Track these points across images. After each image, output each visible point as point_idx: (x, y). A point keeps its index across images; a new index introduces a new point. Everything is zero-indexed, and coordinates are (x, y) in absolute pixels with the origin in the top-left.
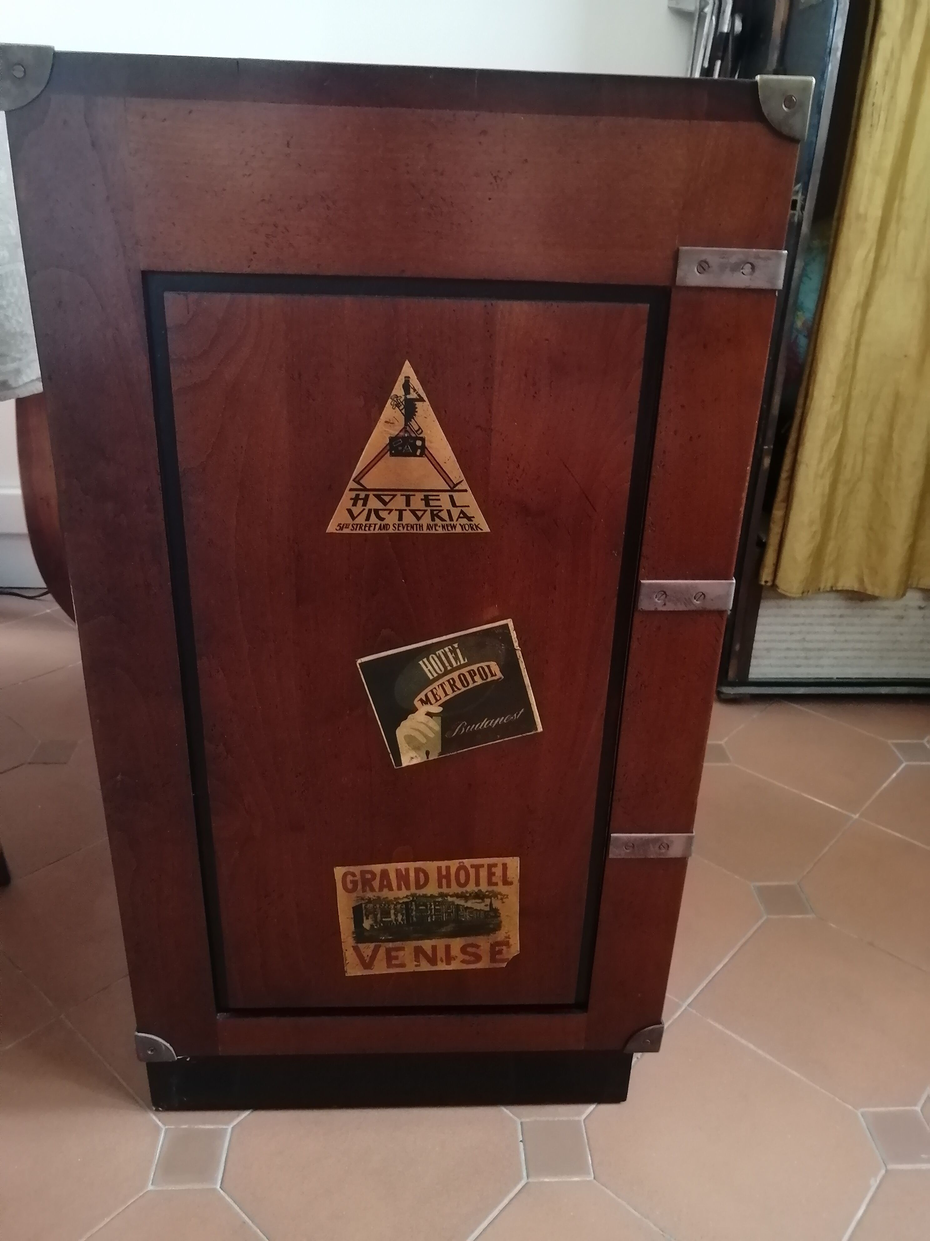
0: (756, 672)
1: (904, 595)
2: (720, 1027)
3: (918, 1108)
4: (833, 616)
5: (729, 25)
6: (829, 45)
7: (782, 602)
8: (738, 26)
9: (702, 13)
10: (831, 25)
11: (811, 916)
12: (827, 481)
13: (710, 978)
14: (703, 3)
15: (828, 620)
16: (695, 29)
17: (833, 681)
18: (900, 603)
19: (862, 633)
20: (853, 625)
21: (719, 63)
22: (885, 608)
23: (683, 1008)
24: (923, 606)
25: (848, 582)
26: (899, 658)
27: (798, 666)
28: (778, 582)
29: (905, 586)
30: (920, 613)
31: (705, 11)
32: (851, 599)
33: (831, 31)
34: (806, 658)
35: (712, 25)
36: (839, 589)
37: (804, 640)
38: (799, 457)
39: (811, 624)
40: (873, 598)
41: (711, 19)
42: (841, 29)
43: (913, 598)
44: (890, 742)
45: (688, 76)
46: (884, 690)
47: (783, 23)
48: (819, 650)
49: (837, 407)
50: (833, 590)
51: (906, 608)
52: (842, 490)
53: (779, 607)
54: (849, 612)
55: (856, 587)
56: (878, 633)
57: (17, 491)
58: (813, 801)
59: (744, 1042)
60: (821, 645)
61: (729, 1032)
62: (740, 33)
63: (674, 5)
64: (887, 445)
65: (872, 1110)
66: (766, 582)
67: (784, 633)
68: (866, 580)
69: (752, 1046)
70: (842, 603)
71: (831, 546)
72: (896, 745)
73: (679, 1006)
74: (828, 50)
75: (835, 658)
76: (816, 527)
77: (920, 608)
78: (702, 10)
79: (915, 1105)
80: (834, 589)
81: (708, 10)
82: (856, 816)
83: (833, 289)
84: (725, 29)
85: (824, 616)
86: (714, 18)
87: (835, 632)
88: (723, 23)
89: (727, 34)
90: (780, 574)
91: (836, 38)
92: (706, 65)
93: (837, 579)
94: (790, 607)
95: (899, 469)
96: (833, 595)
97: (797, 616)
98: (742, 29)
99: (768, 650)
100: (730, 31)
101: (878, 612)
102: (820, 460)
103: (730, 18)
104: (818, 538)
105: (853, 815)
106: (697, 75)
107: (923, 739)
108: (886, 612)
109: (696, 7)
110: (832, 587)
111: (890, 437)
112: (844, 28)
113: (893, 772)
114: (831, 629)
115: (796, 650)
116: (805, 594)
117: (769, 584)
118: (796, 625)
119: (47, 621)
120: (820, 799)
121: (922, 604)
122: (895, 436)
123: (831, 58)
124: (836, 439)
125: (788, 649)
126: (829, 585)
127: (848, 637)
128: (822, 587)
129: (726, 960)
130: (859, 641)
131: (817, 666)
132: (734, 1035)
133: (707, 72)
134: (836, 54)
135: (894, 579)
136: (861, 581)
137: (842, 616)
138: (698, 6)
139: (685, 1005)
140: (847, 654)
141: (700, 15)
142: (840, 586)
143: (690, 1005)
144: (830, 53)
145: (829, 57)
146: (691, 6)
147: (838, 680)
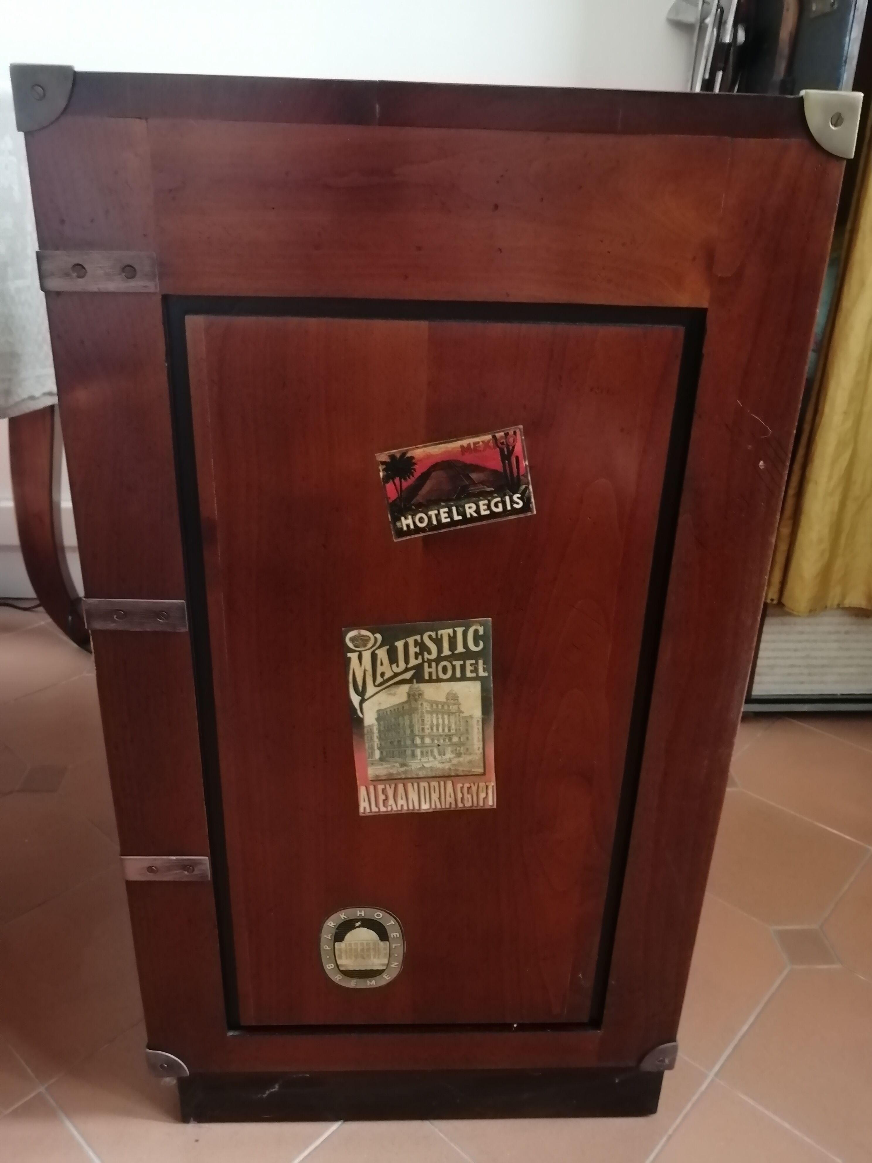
0: (758, 690)
2: (752, 1102)
4: (838, 632)
5: (731, 35)
6: (844, 53)
7: (786, 619)
8: (741, 36)
9: (703, 25)
10: (848, 33)
11: (837, 966)
12: (837, 498)
13: (735, 1041)
14: (704, 15)
15: (833, 637)
16: (695, 40)
20: (858, 641)
21: (720, 74)
23: (710, 1079)
25: (855, 600)
27: (802, 683)
28: (784, 601)
31: (706, 23)
32: (857, 616)
33: (847, 38)
34: (810, 674)
35: (713, 36)
36: (847, 606)
37: (808, 657)
38: (807, 473)
39: (815, 641)
41: (713, 31)
42: (858, 38)
45: (688, 90)
47: (791, 33)
48: (823, 666)
49: (849, 424)
50: (840, 608)
52: (851, 507)
53: (784, 624)
54: (854, 628)
55: (864, 604)
57: (10, 504)
58: (826, 830)
60: (825, 662)
62: (742, 44)
63: (673, 17)
66: (772, 600)
67: (788, 650)
69: (787, 1125)
70: (848, 619)
71: (839, 563)
73: (705, 1076)
75: (840, 674)
76: (825, 545)
78: (702, 21)
80: (841, 606)
81: (709, 21)
83: (846, 303)
84: (727, 39)
85: (830, 633)
86: (715, 30)
87: (840, 648)
88: (725, 34)
89: (729, 45)
90: (786, 593)
91: (853, 46)
92: (707, 76)
93: (844, 596)
94: (795, 624)
96: (839, 612)
97: (802, 633)
98: (745, 41)
99: (772, 667)
100: (733, 41)
102: (830, 477)
103: (732, 28)
104: (827, 555)
106: (698, 89)
109: (696, 19)
110: (839, 605)
112: (861, 36)
114: (837, 645)
115: (800, 666)
116: (812, 612)
117: (775, 602)
118: (800, 641)
119: (39, 633)
120: (834, 829)
123: (847, 67)
124: (847, 456)
125: (792, 666)
126: (836, 602)
127: (853, 654)
128: (829, 604)
129: (752, 1019)
130: (865, 658)
131: (820, 682)
133: (708, 84)
136: (869, 598)
137: (847, 633)
138: (699, 17)
139: (711, 1075)
140: (852, 670)
141: (700, 27)
142: (847, 603)
143: (717, 1075)
144: (845, 62)
145: (845, 66)
146: (691, 16)
147: (841, 697)
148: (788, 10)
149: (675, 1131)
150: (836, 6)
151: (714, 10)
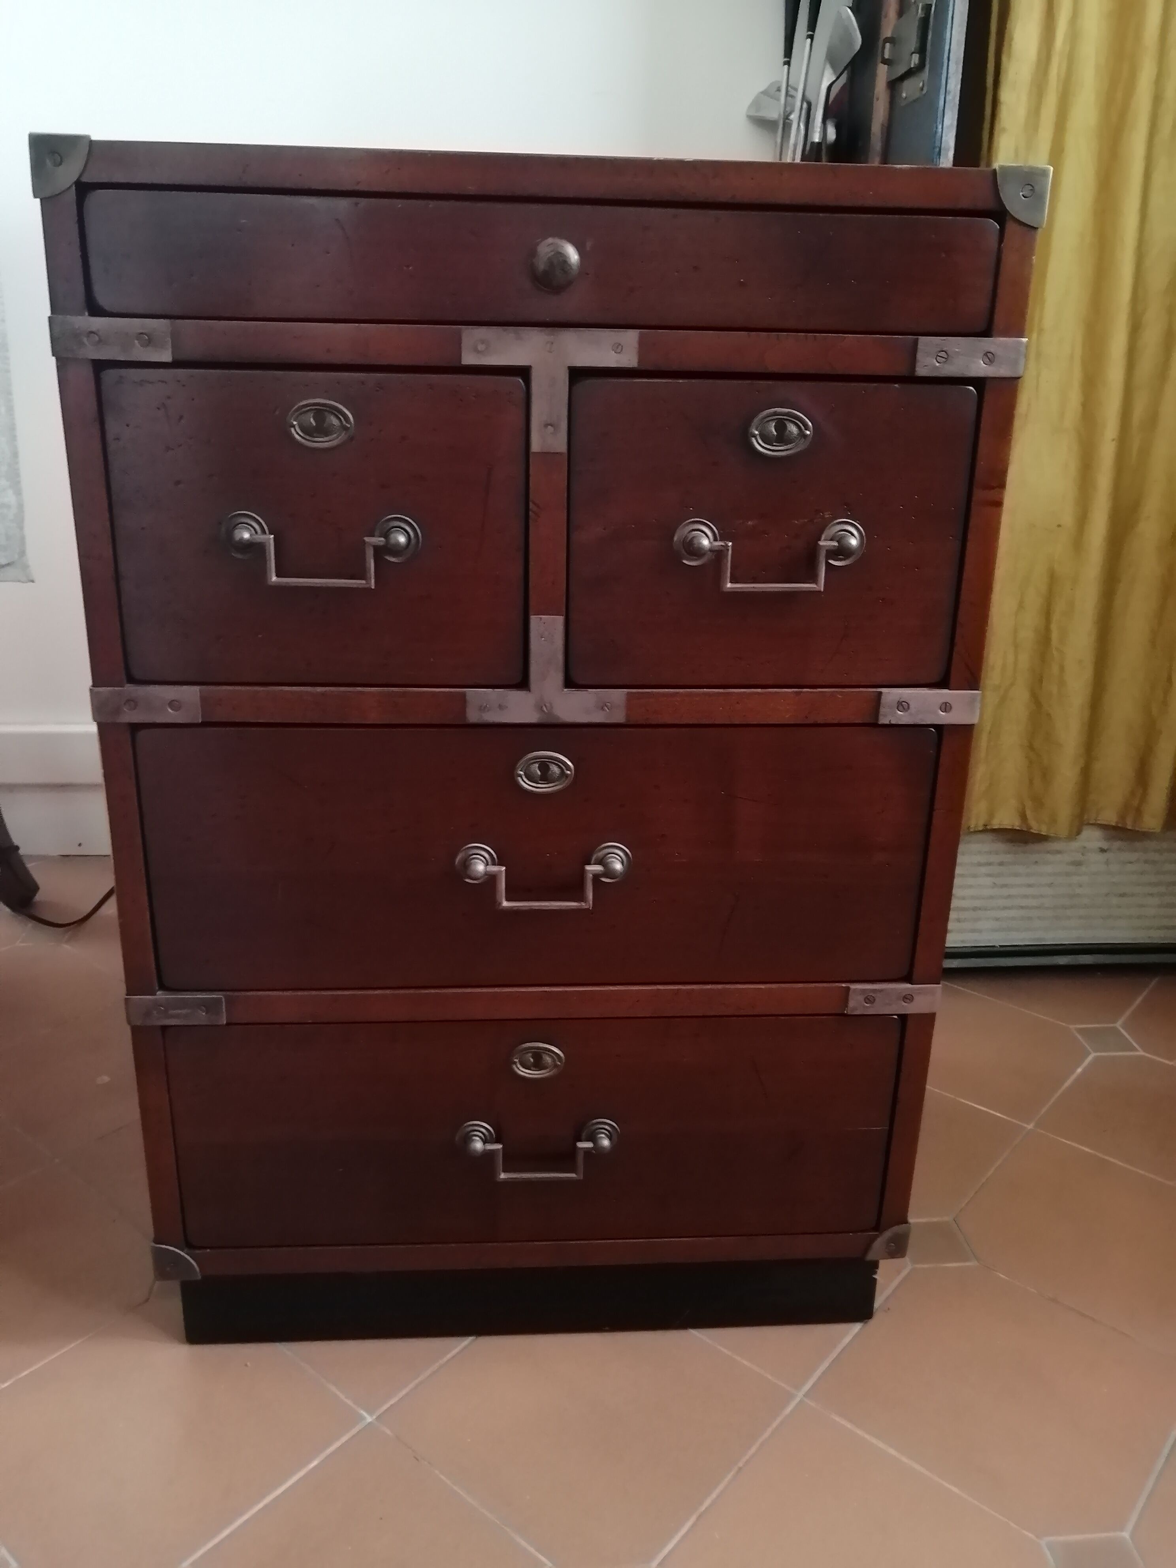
1: (1079, 833)
2: (849, 1425)
3: (1126, 1535)
4: (990, 864)
5: (820, 132)
6: (938, 144)
8: (832, 134)
9: (787, 121)
10: (939, 120)
11: (972, 1264)
13: (834, 1355)
14: (788, 109)
15: (983, 870)
16: (779, 140)
17: (995, 949)
18: (1075, 845)
19: (1029, 886)
20: (1016, 875)
22: (1059, 852)
23: (798, 1400)
24: (1106, 848)
25: (1007, 818)
26: (1080, 917)
29: (1080, 823)
30: (1101, 857)
31: (790, 118)
32: (1011, 841)
33: (940, 127)
34: (959, 920)
35: (800, 135)
36: (996, 827)
39: (962, 875)
40: (1041, 838)
41: (799, 127)
42: (952, 125)
43: (1092, 838)
44: (1072, 1027)
46: (1062, 960)
48: (975, 909)
50: (987, 830)
51: (1084, 850)
52: (990, 699)
54: (1008, 858)
55: (1016, 824)
56: (1051, 885)
58: (972, 1107)
59: (881, 1445)
60: (977, 903)
61: (859, 1432)
62: (834, 142)
63: (753, 113)
64: (1044, 640)
65: (1061, 1539)
68: (1029, 813)
69: (892, 1451)
70: (1000, 846)
71: (981, 772)
72: (1080, 1031)
73: (790, 1397)
74: (938, 150)
75: (997, 919)
77: (1102, 851)
78: (786, 117)
79: (1122, 1530)
80: (988, 828)
81: (794, 117)
82: (1030, 1126)
84: (817, 138)
85: (980, 864)
86: (802, 127)
87: (995, 885)
88: (813, 132)
89: (819, 144)
91: (946, 136)
93: (991, 815)
95: (1062, 669)
96: (988, 837)
98: (836, 138)
100: (823, 140)
101: (1049, 857)
103: (821, 125)
105: (1025, 1125)
107: (1114, 1022)
108: (1058, 857)
109: (780, 115)
110: (985, 825)
111: (1047, 629)
112: (955, 123)
113: (1078, 1066)
114: (988, 881)
120: (982, 1105)
121: (1105, 845)
122: (1054, 627)
126: (982, 824)
127: (1013, 891)
128: (972, 825)
130: (1026, 896)
131: (973, 931)
132: (867, 1436)
134: (947, 155)
135: (1065, 811)
136: (1023, 817)
137: (1001, 864)
138: (782, 113)
139: (800, 1395)
140: (1013, 913)
141: (784, 124)
142: (996, 824)
143: (806, 1395)
144: (939, 153)
145: (940, 158)
146: (774, 112)
147: (1002, 949)
148: (878, 99)
149: (747, 1462)
150: (925, 91)
151: (798, 104)
